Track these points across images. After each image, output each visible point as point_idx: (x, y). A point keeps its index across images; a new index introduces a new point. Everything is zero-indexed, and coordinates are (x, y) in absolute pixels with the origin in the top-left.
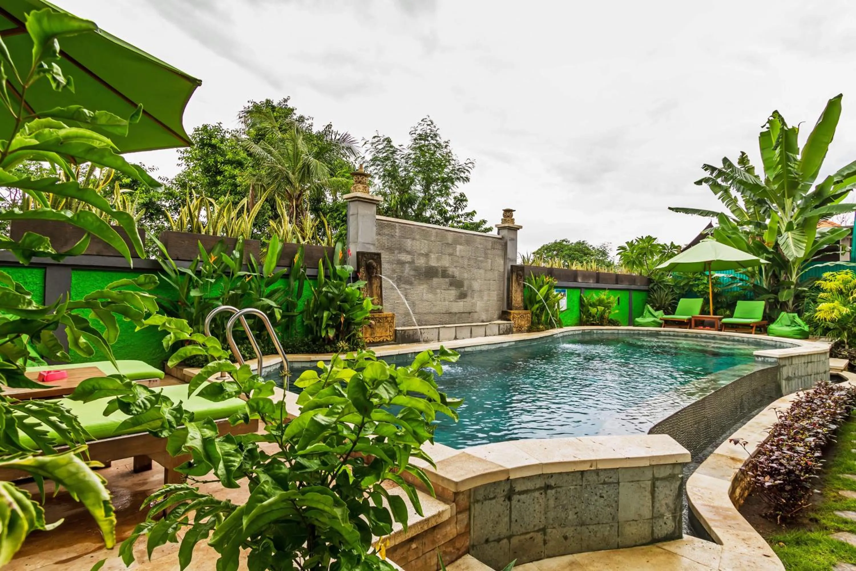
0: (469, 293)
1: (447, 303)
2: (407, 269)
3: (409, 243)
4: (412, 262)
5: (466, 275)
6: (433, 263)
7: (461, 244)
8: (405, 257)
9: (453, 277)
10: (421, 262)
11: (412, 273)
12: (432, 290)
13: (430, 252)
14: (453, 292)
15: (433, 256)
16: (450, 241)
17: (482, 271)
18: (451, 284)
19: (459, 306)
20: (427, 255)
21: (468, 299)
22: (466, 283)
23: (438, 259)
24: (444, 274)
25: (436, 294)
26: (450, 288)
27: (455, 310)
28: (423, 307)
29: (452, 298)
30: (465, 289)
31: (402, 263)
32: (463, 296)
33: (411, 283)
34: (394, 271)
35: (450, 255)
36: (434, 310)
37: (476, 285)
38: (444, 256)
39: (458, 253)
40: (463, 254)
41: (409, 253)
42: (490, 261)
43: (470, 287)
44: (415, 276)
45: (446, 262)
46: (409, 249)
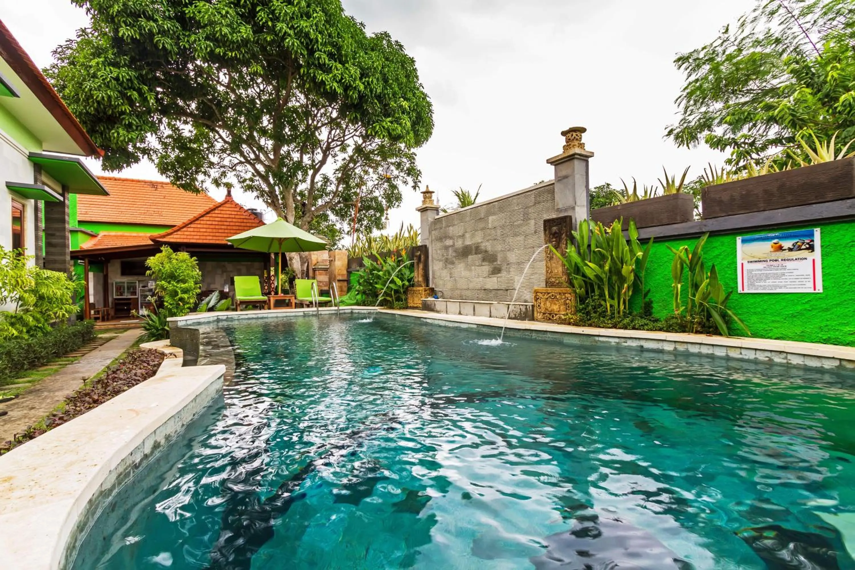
0: (504, 267)
1: (481, 279)
2: (450, 250)
3: (452, 230)
4: (453, 246)
5: (499, 248)
6: (468, 242)
7: (494, 214)
8: (449, 242)
9: (486, 251)
10: (459, 244)
11: (454, 254)
12: (468, 267)
13: (466, 232)
14: (486, 268)
15: (468, 235)
16: (482, 216)
17: (521, 238)
18: (484, 260)
19: (492, 283)
20: (463, 236)
21: (504, 274)
22: (500, 257)
23: (473, 236)
24: (477, 250)
25: (470, 270)
26: (483, 264)
27: (488, 286)
28: (462, 284)
29: (486, 274)
30: (499, 263)
31: (447, 248)
32: (496, 271)
33: (453, 263)
34: (443, 255)
35: (482, 229)
36: (471, 286)
37: (512, 257)
38: (476, 233)
39: (490, 226)
40: (496, 224)
41: (451, 238)
42: (532, 222)
43: (505, 259)
44: (455, 257)
45: (478, 238)
46: (451, 235)
